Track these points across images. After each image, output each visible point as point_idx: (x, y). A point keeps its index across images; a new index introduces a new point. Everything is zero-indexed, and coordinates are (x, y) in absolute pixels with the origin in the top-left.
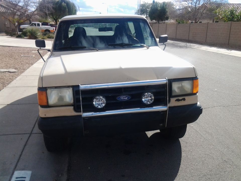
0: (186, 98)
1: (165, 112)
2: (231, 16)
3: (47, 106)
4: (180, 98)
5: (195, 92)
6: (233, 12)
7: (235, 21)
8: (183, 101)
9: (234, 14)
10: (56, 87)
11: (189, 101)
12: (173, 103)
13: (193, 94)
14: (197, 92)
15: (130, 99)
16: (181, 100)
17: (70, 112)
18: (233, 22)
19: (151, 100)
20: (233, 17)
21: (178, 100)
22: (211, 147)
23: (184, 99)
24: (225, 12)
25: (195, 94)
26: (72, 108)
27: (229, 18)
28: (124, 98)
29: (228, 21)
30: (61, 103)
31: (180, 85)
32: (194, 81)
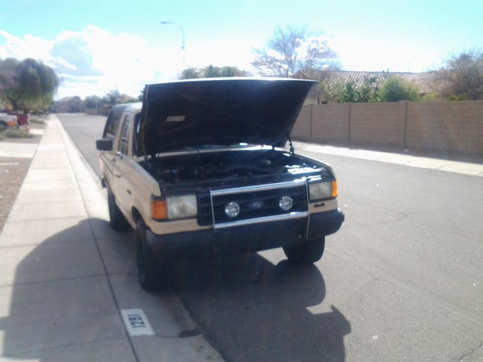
0: (326, 203)
1: (305, 219)
2: (349, 92)
3: (165, 220)
4: (319, 203)
5: (334, 195)
6: (351, 88)
7: (356, 102)
8: (321, 206)
9: (352, 90)
11: (328, 207)
12: (312, 209)
13: (332, 198)
14: (337, 196)
16: (320, 206)
17: (192, 226)
18: (352, 103)
19: (290, 204)
20: (352, 95)
21: (316, 206)
22: (357, 268)
23: (323, 205)
24: (338, 86)
25: (334, 198)
26: (195, 221)
27: (346, 97)
28: (257, 205)
29: (344, 101)
30: (183, 215)
31: (317, 189)
32: (333, 182)
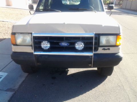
0: (111, 48)
3: (16, 45)
4: (106, 48)
8: (108, 50)
10: (21, 33)
11: (112, 51)
12: (100, 51)
13: (116, 46)
15: (69, 46)
16: (107, 49)
17: (30, 50)
21: (104, 49)
23: (109, 49)
26: (31, 47)
28: (64, 44)
